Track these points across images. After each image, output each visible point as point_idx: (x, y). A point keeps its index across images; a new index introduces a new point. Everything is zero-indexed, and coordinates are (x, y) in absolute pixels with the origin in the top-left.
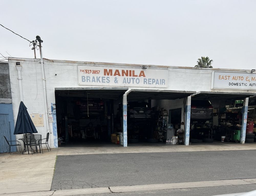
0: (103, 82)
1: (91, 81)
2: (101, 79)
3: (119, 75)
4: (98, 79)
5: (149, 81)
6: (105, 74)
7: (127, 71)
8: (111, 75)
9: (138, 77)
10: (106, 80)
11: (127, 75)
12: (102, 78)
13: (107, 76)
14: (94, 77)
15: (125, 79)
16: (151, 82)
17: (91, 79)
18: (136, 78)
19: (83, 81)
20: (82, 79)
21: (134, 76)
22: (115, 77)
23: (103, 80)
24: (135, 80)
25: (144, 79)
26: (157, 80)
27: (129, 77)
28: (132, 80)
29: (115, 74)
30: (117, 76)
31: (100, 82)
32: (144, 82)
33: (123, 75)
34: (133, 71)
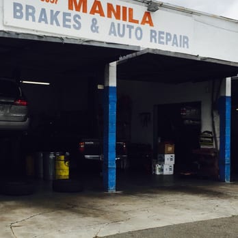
0: (65, 26)
1: (37, 18)
2: (60, 18)
3: (102, 15)
4: (54, 17)
5: (160, 38)
6: (70, 7)
7: (118, 7)
8: (85, 11)
9: (139, 25)
10: (73, 23)
11: (118, 17)
12: (65, 14)
13: (74, 12)
14: (43, 11)
15: (113, 24)
16: (164, 41)
17: (37, 15)
18: (136, 25)
19: (15, 16)
20: (15, 11)
21: (132, 20)
22: (93, 16)
23: (65, 20)
24: (133, 31)
25: (152, 31)
26: (175, 36)
27: (121, 22)
28: (127, 30)
29: (93, 12)
30: (97, 15)
31: (58, 24)
32: (152, 37)
33: (109, 16)
34: (131, 10)
